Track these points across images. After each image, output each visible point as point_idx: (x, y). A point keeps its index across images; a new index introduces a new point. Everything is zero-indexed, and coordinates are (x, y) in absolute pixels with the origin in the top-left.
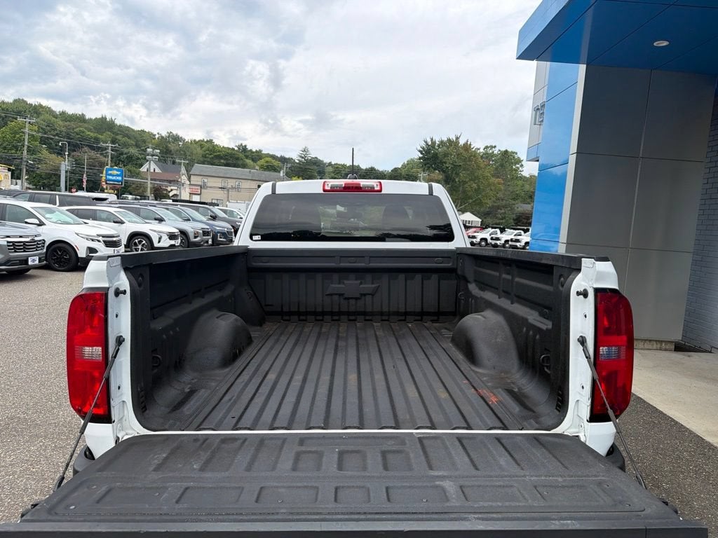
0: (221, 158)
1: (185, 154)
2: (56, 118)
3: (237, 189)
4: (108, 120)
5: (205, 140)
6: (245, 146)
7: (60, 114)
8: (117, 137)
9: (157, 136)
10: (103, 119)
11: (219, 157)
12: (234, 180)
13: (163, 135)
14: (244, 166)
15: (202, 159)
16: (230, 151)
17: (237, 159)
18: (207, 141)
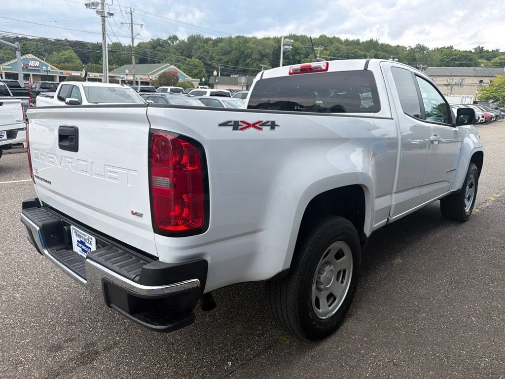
0: (456, 60)
1: (426, 60)
3: (460, 85)
5: (446, 47)
6: (483, 48)
8: (379, 53)
9: (408, 49)
10: (372, 41)
11: (455, 60)
12: (459, 78)
13: (413, 47)
14: (477, 65)
15: (439, 63)
16: (468, 54)
17: (471, 59)
18: (448, 48)
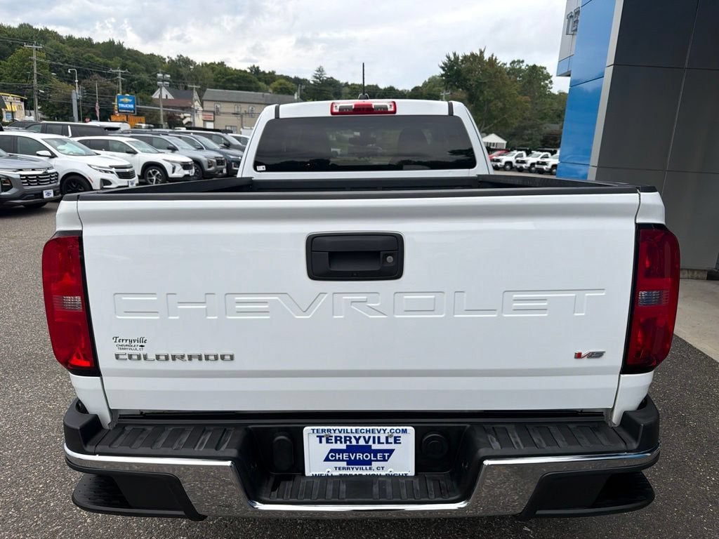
0: (233, 82)
1: (197, 79)
2: (64, 44)
3: (251, 114)
4: (116, 43)
5: (217, 63)
6: (258, 68)
7: (67, 40)
8: (127, 62)
9: (167, 60)
10: (111, 43)
11: (229, 80)
12: (247, 105)
13: (174, 59)
14: (257, 89)
15: (214, 83)
16: (242, 74)
17: (250, 82)
18: (219, 63)
